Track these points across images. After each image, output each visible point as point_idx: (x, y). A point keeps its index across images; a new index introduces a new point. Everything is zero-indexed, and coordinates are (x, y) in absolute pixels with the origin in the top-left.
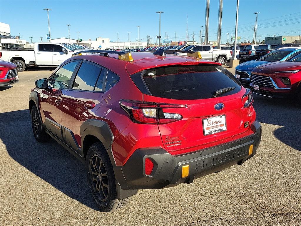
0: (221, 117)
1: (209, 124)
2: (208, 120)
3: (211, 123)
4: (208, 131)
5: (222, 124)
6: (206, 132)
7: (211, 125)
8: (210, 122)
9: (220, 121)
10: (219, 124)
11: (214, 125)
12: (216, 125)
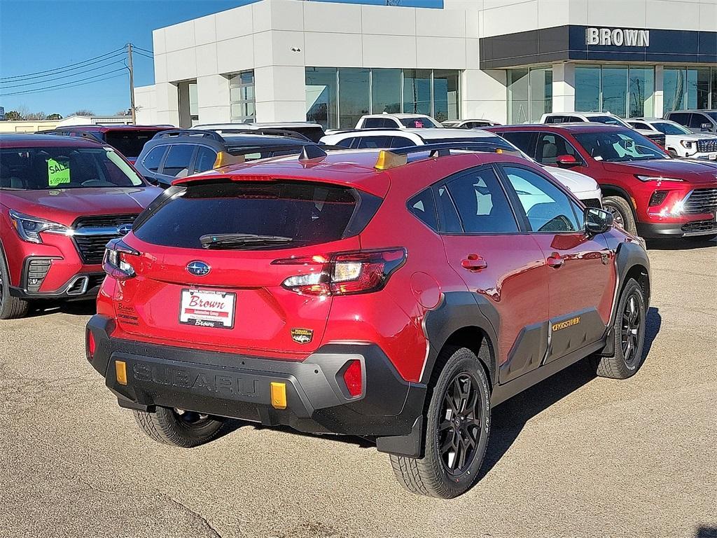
0: (224, 296)
1: (193, 304)
2: (192, 293)
3: (198, 302)
4: (190, 316)
5: (222, 310)
6: (184, 317)
7: (198, 307)
8: (196, 299)
9: (220, 305)
10: (215, 309)
11: (203, 308)
12: (208, 308)
